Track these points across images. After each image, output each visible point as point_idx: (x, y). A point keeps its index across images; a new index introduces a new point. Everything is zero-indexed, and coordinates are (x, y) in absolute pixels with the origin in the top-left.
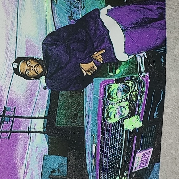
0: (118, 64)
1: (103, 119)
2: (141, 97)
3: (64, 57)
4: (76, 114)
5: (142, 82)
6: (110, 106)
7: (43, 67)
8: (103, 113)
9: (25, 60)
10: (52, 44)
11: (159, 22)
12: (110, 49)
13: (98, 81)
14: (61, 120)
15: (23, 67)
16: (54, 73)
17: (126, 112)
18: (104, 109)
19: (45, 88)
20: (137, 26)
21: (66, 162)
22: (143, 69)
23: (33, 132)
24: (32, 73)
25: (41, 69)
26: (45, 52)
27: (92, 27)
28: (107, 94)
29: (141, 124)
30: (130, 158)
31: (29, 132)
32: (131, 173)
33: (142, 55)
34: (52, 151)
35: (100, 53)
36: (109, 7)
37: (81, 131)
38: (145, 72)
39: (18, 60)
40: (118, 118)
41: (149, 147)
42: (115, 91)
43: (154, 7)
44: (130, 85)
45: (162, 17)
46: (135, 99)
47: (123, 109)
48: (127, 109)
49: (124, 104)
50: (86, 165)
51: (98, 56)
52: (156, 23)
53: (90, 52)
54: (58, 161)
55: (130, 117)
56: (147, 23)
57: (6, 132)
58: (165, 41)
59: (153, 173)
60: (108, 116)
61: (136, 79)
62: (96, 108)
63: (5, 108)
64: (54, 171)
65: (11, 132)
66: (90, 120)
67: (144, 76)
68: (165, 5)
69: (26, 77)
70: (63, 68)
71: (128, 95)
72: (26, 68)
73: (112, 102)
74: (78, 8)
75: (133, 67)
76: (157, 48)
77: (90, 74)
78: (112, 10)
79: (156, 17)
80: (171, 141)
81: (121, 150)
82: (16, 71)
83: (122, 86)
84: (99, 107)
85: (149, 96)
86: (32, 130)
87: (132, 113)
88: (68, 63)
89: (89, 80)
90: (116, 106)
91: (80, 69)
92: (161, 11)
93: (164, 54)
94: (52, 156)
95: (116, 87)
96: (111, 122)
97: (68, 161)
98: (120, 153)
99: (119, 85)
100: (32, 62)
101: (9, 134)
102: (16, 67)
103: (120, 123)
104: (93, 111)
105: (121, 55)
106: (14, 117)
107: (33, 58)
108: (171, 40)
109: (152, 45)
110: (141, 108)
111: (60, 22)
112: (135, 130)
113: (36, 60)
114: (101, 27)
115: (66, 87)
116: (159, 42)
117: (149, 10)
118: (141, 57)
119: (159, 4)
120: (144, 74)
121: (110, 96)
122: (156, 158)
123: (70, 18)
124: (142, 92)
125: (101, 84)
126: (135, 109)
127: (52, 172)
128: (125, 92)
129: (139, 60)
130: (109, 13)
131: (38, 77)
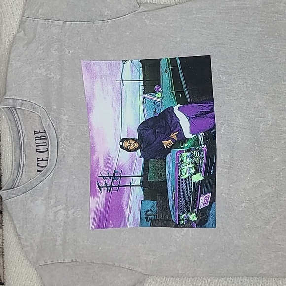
0: (186, 140)
1: (178, 176)
2: (202, 161)
3: (153, 137)
4: (161, 173)
5: (202, 151)
6: (183, 167)
7: (138, 144)
8: (178, 172)
9: (127, 139)
10: (144, 129)
11: (210, 114)
12: (181, 131)
13: (174, 151)
14: (152, 178)
15: (126, 144)
16: (146, 148)
17: (193, 171)
18: (179, 170)
19: (140, 157)
20: (197, 116)
21: (156, 205)
22: (202, 143)
23: (133, 186)
24: (131, 148)
25: (138, 145)
26: (139, 134)
27: (169, 118)
28: (180, 160)
29: (203, 178)
30: (197, 200)
31: (131, 186)
32: (198, 209)
33: (201, 134)
34: (146, 198)
35: (175, 134)
36: (179, 105)
37: (165, 184)
38: (204, 145)
39: (122, 140)
40: (188, 175)
41: (208, 192)
42: (185, 158)
43: (207, 105)
44: (194, 153)
45: (212, 110)
46: (198, 162)
47: (191, 169)
48: (194, 169)
49: (191, 166)
50: (169, 205)
51: (174, 136)
52: (209, 114)
53: (168, 134)
54: (150, 204)
55: (195, 174)
56: (203, 114)
57: (113, 187)
58: (215, 125)
59: (212, 209)
60: (182, 174)
61: (198, 149)
62: (174, 169)
63: (115, 171)
64: (148, 211)
65: (119, 186)
66: (170, 177)
67: (203, 148)
68: (213, 103)
69: (128, 150)
70: (152, 144)
71: (194, 160)
72: (128, 145)
73: (184, 165)
74: (159, 106)
75: (196, 142)
76: (211, 129)
77: (169, 147)
78: (181, 107)
79: (209, 111)
80: (222, 188)
81: (191, 195)
82: (122, 147)
83: (189, 154)
84: (176, 168)
85: (207, 160)
86: (133, 184)
87: (197, 172)
88: (155, 141)
89: (169, 151)
90: (187, 167)
91: (162, 144)
92: (211, 107)
93: (215, 134)
94: (147, 201)
95: (186, 155)
96: (183, 177)
97: (157, 204)
98: (191, 197)
99: (187, 153)
100: (131, 140)
101: (118, 188)
102: (121, 144)
103: (189, 178)
104: (172, 171)
105: (188, 135)
106: (121, 177)
107: (131, 139)
108: (219, 125)
109: (207, 128)
110: (202, 168)
111: (148, 115)
112: (199, 182)
113: (134, 139)
114: (174, 118)
115: (154, 156)
116: (211, 126)
117: (205, 106)
118: (201, 136)
119: (210, 103)
120: (203, 146)
121: (182, 161)
122: (213, 200)
123: (155, 112)
124: (202, 158)
125: (176, 153)
126: (199, 169)
127: (147, 211)
128: (192, 158)
129: (200, 138)
130: (179, 109)
131: (135, 150)
